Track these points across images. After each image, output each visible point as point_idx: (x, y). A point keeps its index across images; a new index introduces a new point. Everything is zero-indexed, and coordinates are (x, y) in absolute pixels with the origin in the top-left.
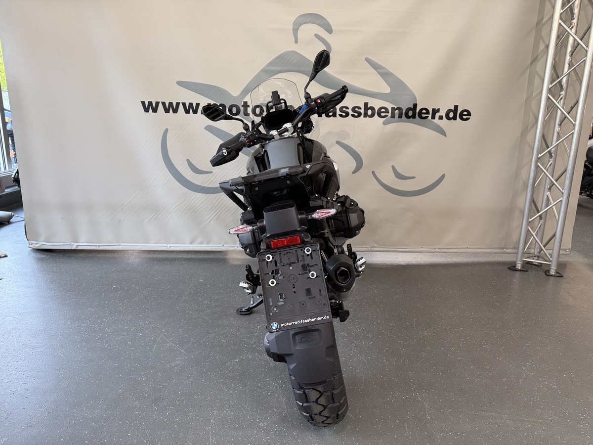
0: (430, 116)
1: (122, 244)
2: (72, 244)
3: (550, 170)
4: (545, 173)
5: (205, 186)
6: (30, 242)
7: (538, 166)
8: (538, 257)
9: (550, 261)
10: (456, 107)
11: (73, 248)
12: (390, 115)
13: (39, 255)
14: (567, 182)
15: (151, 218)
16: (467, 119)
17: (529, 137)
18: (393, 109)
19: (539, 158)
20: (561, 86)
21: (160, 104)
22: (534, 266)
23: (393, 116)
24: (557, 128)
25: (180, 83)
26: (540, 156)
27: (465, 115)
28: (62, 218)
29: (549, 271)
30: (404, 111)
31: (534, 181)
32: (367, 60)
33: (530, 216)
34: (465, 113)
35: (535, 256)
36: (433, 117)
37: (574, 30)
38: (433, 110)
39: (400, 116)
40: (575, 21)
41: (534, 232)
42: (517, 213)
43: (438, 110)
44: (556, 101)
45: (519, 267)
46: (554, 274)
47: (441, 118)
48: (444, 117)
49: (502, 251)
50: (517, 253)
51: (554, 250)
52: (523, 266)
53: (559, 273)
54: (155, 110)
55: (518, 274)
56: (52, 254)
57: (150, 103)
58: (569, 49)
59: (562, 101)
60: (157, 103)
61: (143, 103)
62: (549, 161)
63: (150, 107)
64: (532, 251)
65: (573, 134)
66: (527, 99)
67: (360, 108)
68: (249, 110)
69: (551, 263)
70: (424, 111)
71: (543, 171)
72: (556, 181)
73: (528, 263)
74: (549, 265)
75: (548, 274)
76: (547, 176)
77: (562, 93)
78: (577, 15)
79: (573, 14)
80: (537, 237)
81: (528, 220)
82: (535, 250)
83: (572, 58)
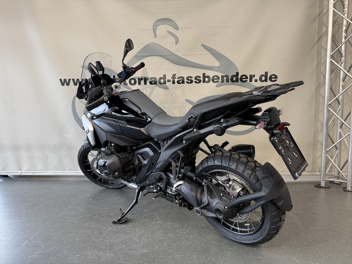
0: (248, 80)
1: (48, 171)
2: (18, 171)
3: (340, 114)
4: (336, 116)
7: (329, 110)
8: (338, 178)
9: (346, 180)
10: (266, 73)
11: (19, 174)
12: (220, 80)
15: (66, 154)
16: (275, 81)
17: (321, 92)
18: (222, 76)
19: (329, 105)
20: (341, 54)
21: (71, 80)
22: (335, 185)
23: (223, 81)
24: (341, 83)
26: (330, 103)
28: (12, 155)
29: (346, 188)
30: (230, 78)
31: (327, 123)
32: (203, 45)
33: (327, 147)
34: (273, 77)
35: (336, 177)
36: (251, 81)
37: (346, 15)
38: (250, 76)
39: (228, 81)
40: (346, 9)
41: (332, 160)
42: (319, 146)
43: (254, 76)
44: (339, 64)
45: (323, 184)
46: (350, 190)
47: (256, 81)
48: (258, 80)
49: (311, 173)
50: (320, 175)
51: (348, 171)
52: (326, 184)
54: (68, 84)
55: (323, 191)
57: (65, 80)
58: (344, 28)
59: (343, 64)
60: (69, 80)
61: (61, 80)
62: (338, 107)
63: (65, 82)
64: (333, 173)
66: (317, 65)
67: (200, 77)
68: (127, 81)
69: (347, 182)
70: (244, 77)
71: (334, 115)
72: (345, 121)
73: (331, 182)
74: (346, 183)
75: (345, 190)
76: (338, 118)
77: (342, 59)
78: (347, 6)
79: (343, 5)
80: (335, 163)
81: (326, 149)
82: (336, 173)
83: (347, 35)
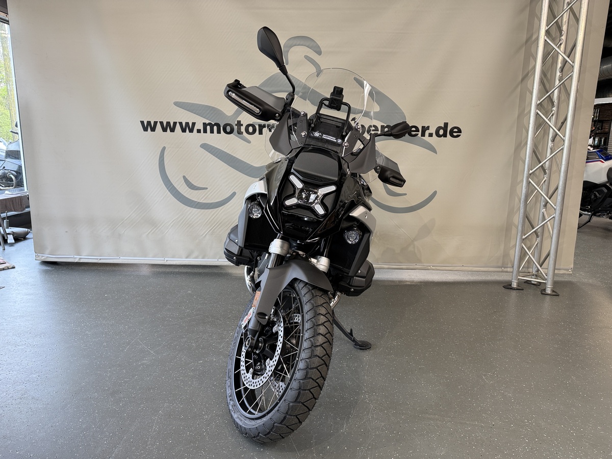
0: (420, 133)
1: (121, 258)
2: (75, 257)
3: (545, 187)
4: (538, 191)
5: (200, 201)
6: (37, 254)
7: (530, 182)
8: (536, 276)
9: (546, 280)
10: (446, 125)
11: (76, 261)
13: (45, 268)
14: (559, 198)
15: (149, 233)
16: (458, 136)
17: (522, 155)
18: (382, 127)
19: (530, 174)
20: (553, 103)
21: (158, 123)
22: (532, 286)
24: (550, 144)
25: (177, 104)
26: (531, 172)
27: (455, 132)
28: (66, 232)
29: (545, 290)
31: (526, 200)
32: (356, 79)
33: (523, 233)
34: (456, 130)
35: (533, 275)
36: (423, 135)
37: (563, 46)
38: (423, 127)
40: (564, 37)
41: (529, 251)
42: (514, 231)
43: (428, 128)
44: (547, 118)
45: (514, 285)
46: (550, 292)
47: (431, 135)
48: (434, 135)
49: (500, 270)
50: (512, 272)
51: (549, 268)
52: (518, 284)
53: (555, 292)
54: (153, 129)
55: (514, 293)
56: (57, 267)
57: (149, 123)
58: (559, 65)
59: (554, 117)
61: (142, 123)
62: (544, 178)
63: (148, 126)
64: (530, 270)
65: (563, 149)
66: (519, 116)
68: (243, 129)
69: (546, 282)
70: (414, 129)
71: (536, 189)
72: (550, 199)
73: (527, 282)
74: (545, 283)
75: (544, 292)
76: (541, 194)
77: (553, 109)
78: (566, 32)
79: (561, 31)
80: (534, 258)
81: (522, 237)
82: (534, 269)
83: (562, 75)
